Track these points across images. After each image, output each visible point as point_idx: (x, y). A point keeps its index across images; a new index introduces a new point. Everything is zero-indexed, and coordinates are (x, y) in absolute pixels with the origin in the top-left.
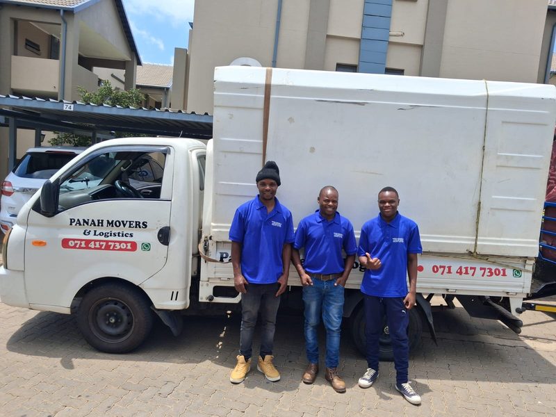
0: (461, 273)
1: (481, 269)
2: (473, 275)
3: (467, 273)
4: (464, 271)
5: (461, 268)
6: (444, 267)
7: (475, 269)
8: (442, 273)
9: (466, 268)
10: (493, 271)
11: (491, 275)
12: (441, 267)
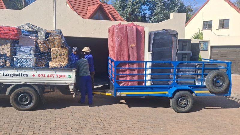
0: (49, 77)
1: (56, 75)
2: (53, 77)
3: (51, 77)
4: (50, 76)
5: (49, 75)
6: (43, 75)
7: (54, 75)
8: (42, 77)
9: (51, 75)
10: (61, 76)
11: (60, 77)
12: (41, 75)
